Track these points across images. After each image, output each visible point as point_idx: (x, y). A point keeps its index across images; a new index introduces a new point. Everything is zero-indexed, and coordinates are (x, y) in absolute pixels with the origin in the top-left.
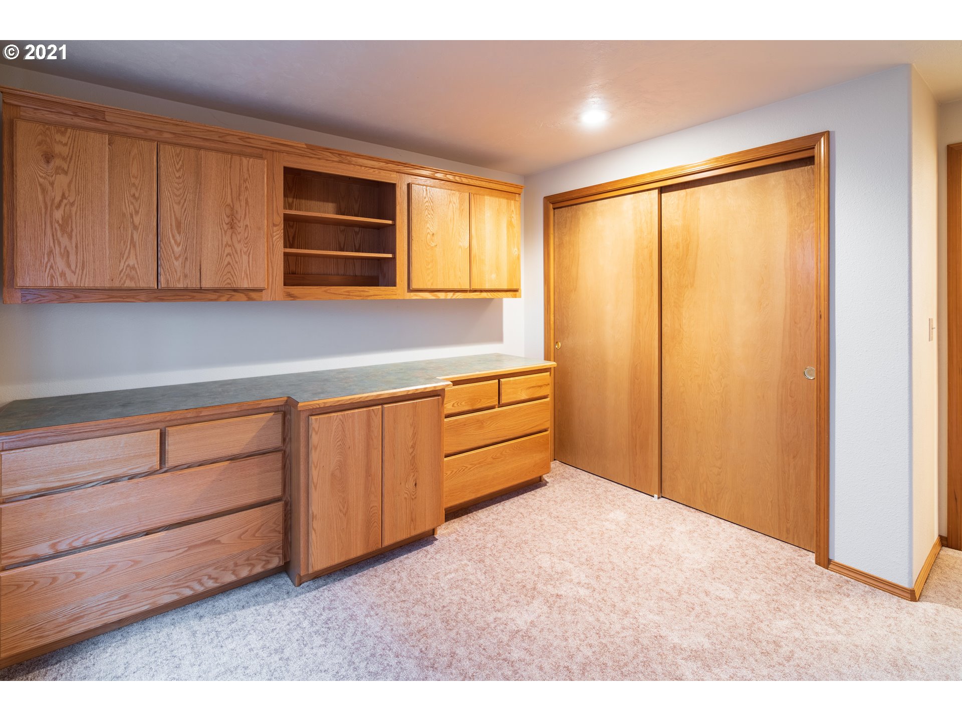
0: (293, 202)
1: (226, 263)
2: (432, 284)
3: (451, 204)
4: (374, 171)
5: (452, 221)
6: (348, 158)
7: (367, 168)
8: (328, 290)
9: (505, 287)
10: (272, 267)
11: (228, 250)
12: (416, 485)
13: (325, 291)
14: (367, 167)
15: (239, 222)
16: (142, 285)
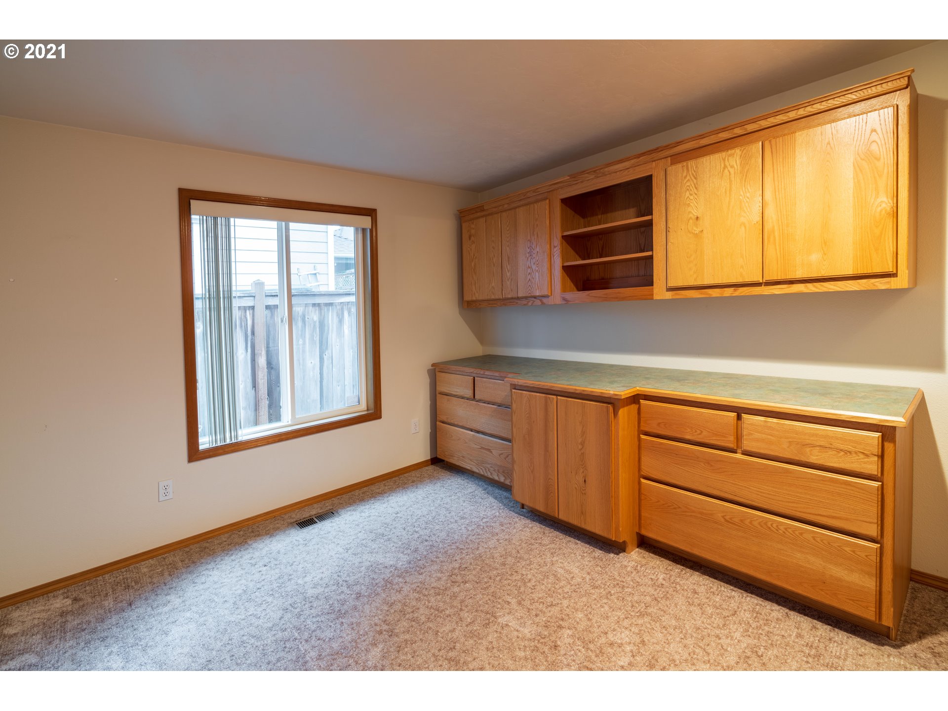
0: (601, 218)
1: (528, 280)
2: (695, 280)
3: (726, 171)
4: (628, 172)
5: (728, 192)
6: (602, 170)
7: (622, 172)
8: (589, 294)
9: (850, 272)
10: (554, 279)
11: (529, 271)
12: (585, 481)
13: (588, 295)
14: (621, 170)
15: (534, 250)
16: (497, 297)
